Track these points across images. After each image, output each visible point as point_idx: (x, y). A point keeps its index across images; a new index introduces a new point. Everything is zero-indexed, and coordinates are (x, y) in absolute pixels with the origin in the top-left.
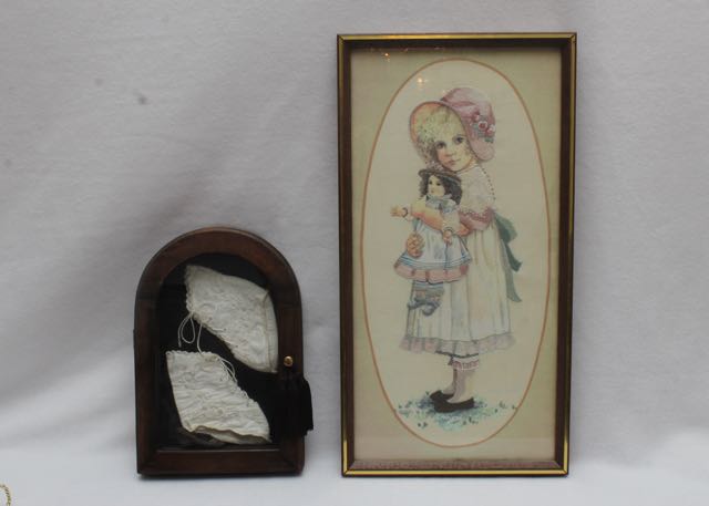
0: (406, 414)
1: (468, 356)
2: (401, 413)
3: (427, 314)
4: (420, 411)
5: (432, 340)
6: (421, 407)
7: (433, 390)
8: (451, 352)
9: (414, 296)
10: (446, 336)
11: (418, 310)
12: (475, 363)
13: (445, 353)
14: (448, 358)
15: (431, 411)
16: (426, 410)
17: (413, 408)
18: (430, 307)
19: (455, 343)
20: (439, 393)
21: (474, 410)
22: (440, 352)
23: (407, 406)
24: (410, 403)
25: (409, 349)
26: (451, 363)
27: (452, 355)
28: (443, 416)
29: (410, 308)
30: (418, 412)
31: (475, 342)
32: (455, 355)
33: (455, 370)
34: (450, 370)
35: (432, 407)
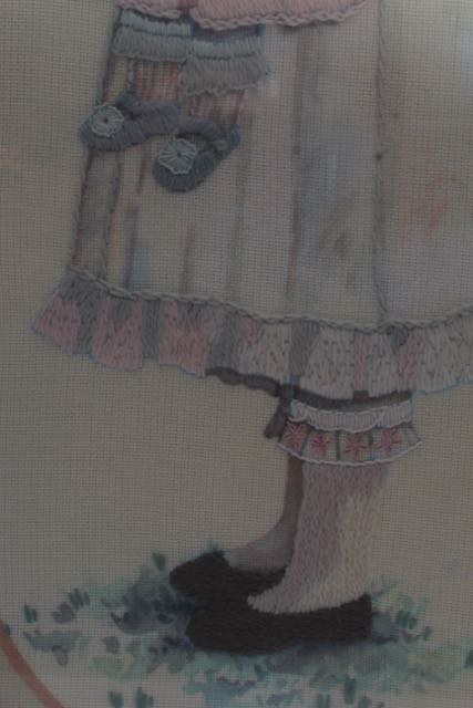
0: (60, 649)
1: (361, 399)
2: (36, 641)
3: (177, 183)
4: (125, 639)
5: (193, 310)
6: (129, 622)
7: (186, 547)
8: (282, 377)
9: (117, 88)
10: (262, 296)
11: (132, 159)
12: (391, 432)
13: (256, 382)
14: (265, 405)
15: (170, 644)
16: (152, 636)
17: (93, 626)
18: (190, 150)
19: (306, 332)
20: (212, 562)
21: (371, 651)
22: (229, 376)
23: (64, 614)
24: (78, 599)
25: (83, 344)
26: (277, 428)
27: (285, 393)
28: (228, 669)
29: (96, 147)
30: (112, 644)
31: (399, 334)
32: (300, 394)
33: (295, 466)
34: (273, 458)
35: (175, 628)
